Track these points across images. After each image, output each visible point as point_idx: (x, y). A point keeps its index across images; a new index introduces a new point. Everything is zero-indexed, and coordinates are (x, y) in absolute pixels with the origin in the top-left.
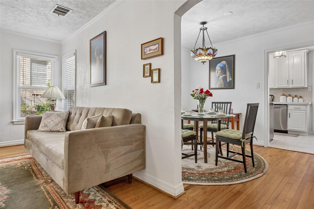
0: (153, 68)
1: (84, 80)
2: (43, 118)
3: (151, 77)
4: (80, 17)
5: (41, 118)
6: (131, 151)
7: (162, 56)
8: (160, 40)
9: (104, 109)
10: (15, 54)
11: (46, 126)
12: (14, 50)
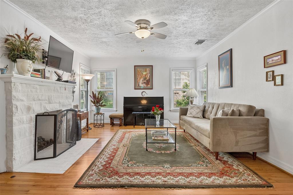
0: (275, 74)
1: (214, 84)
2: (189, 109)
3: (274, 81)
4: (212, 42)
5: (188, 109)
6: (255, 136)
7: (285, 64)
8: (283, 52)
9: (232, 104)
10: (171, 71)
11: (191, 114)
12: (171, 69)
